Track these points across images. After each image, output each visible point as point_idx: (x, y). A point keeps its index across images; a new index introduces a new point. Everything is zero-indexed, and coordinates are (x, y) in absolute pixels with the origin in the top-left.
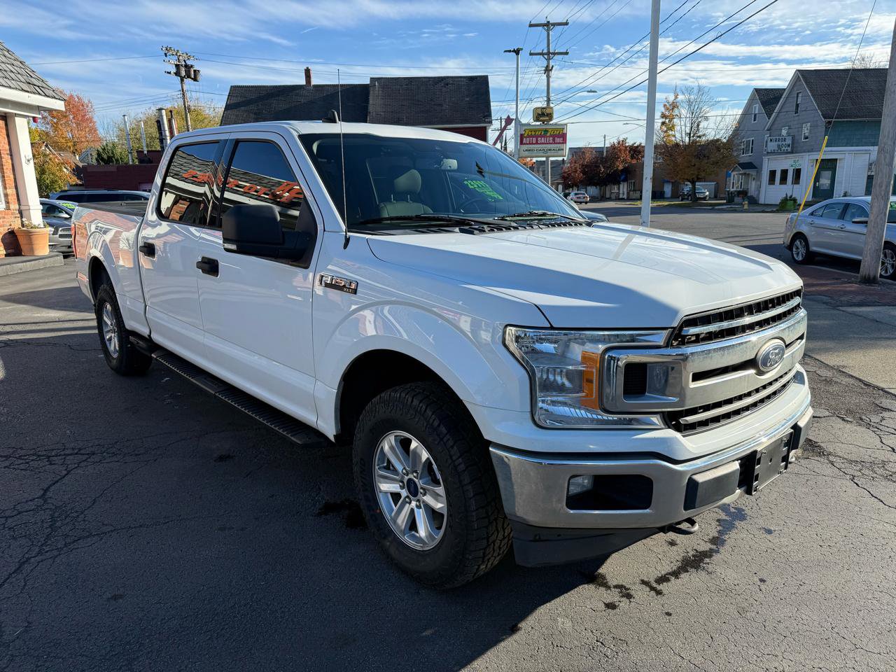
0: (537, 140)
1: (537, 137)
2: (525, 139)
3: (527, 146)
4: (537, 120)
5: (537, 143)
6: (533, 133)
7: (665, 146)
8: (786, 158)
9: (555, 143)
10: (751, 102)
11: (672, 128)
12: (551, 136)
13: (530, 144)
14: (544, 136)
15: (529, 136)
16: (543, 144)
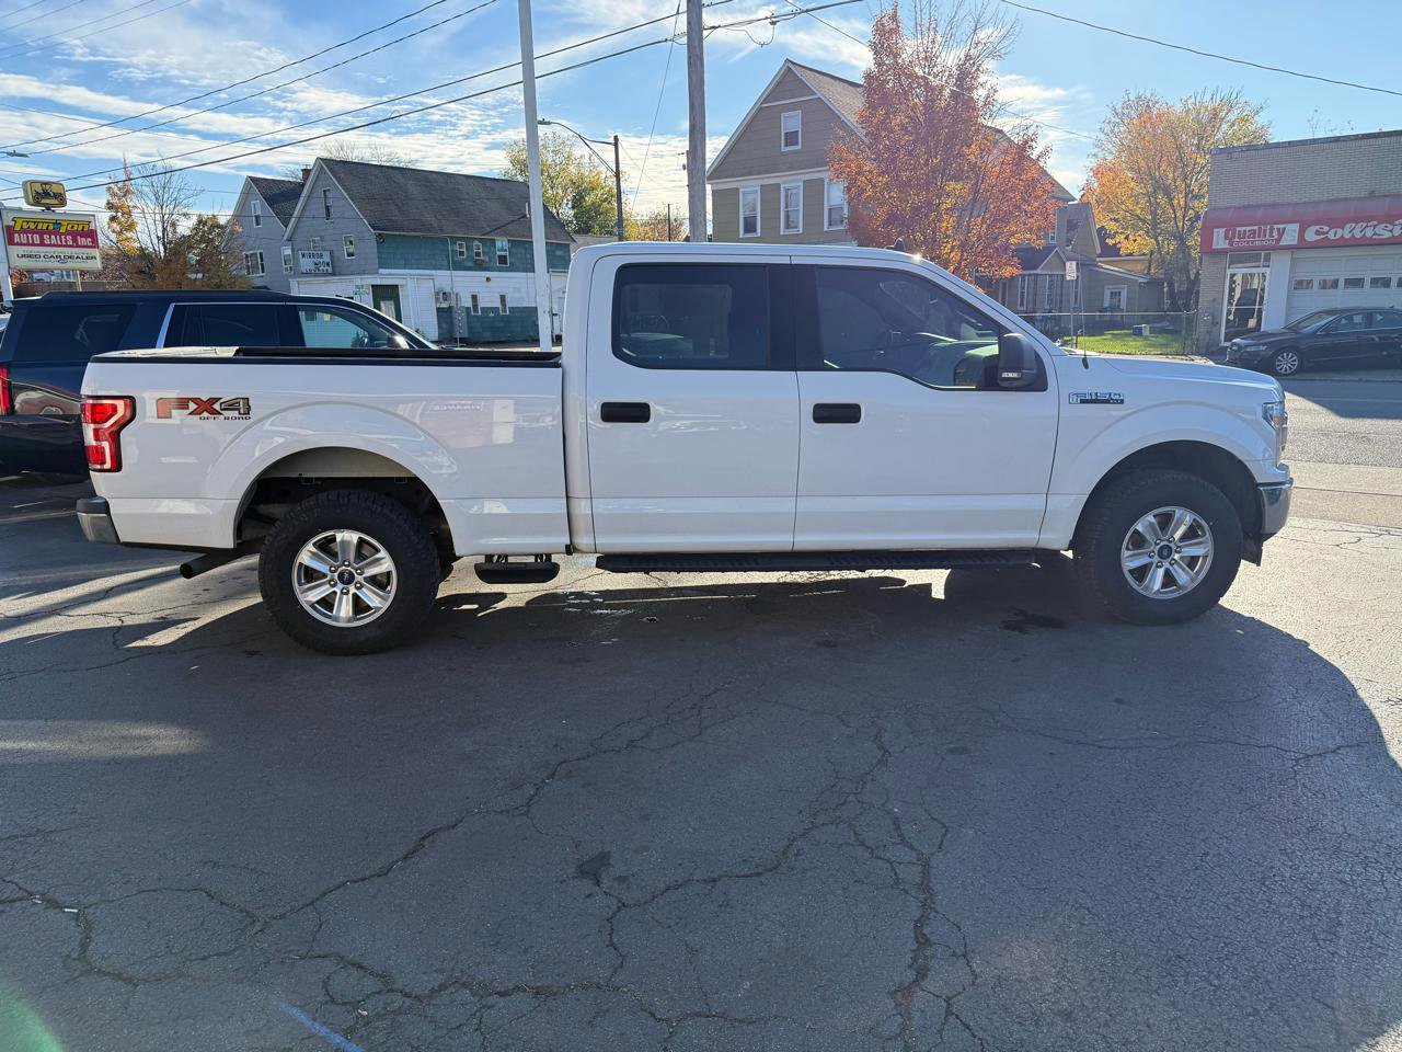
0: (42, 239)
1: (41, 233)
2: (16, 235)
3: (24, 248)
4: (37, 203)
5: (42, 244)
6: (32, 226)
7: (124, 256)
8: (327, 282)
9: (77, 246)
10: (246, 196)
11: (131, 227)
12: (68, 233)
13: (28, 244)
14: (56, 232)
15: (23, 231)
16: (54, 245)
